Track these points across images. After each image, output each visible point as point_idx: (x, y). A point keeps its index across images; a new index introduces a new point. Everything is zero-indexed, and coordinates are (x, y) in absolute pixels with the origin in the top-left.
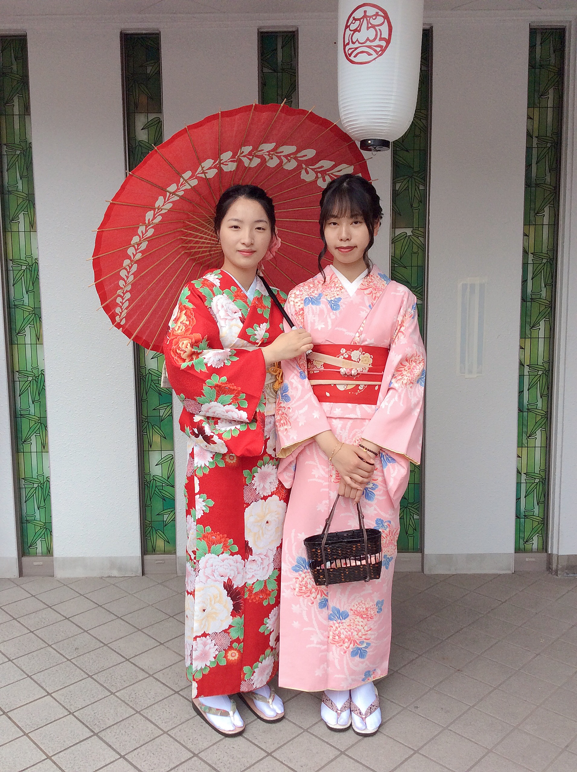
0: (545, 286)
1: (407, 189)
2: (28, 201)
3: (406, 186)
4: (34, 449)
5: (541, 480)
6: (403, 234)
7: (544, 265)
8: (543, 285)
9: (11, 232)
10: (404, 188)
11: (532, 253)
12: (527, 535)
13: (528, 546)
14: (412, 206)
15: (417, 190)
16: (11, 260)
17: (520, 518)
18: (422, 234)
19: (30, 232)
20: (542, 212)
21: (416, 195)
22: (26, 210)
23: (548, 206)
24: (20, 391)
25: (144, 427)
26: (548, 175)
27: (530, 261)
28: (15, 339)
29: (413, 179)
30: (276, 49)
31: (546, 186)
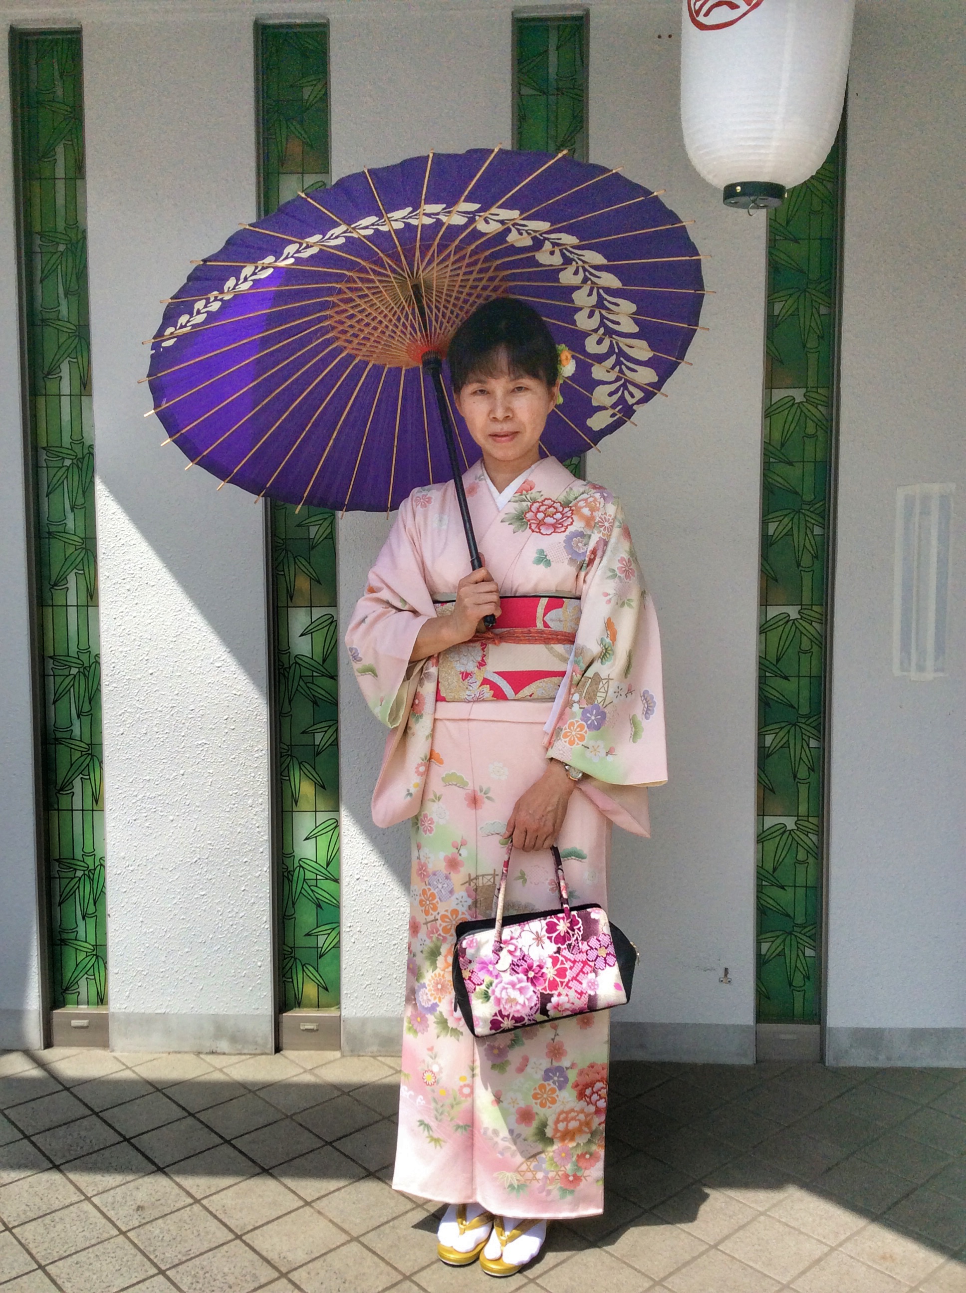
1: (795, 314)
2: (77, 338)
3: (795, 306)
4: (77, 804)
6: (787, 400)
9: (45, 395)
10: (790, 312)
14: (804, 346)
15: (816, 316)
16: (44, 448)
18: (824, 399)
19: (81, 395)
21: (813, 324)
22: (73, 355)
24: (55, 695)
25: (284, 766)
28: (47, 595)
29: (807, 294)
30: (546, 51)
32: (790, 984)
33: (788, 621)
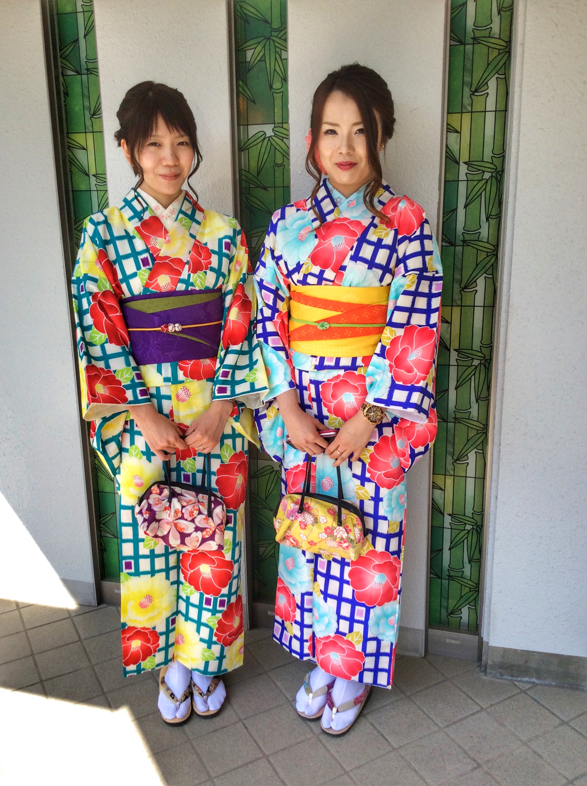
0: (487, 220)
1: (263, 60)
3: (261, 54)
5: (475, 527)
6: (261, 134)
7: (487, 182)
8: (483, 217)
10: (259, 58)
11: (465, 163)
12: (452, 603)
13: (453, 619)
14: (271, 87)
15: (279, 59)
17: (442, 579)
20: (486, 87)
21: (277, 68)
23: (494, 78)
26: (496, 19)
27: (462, 177)
29: (271, 41)
31: (492, 40)
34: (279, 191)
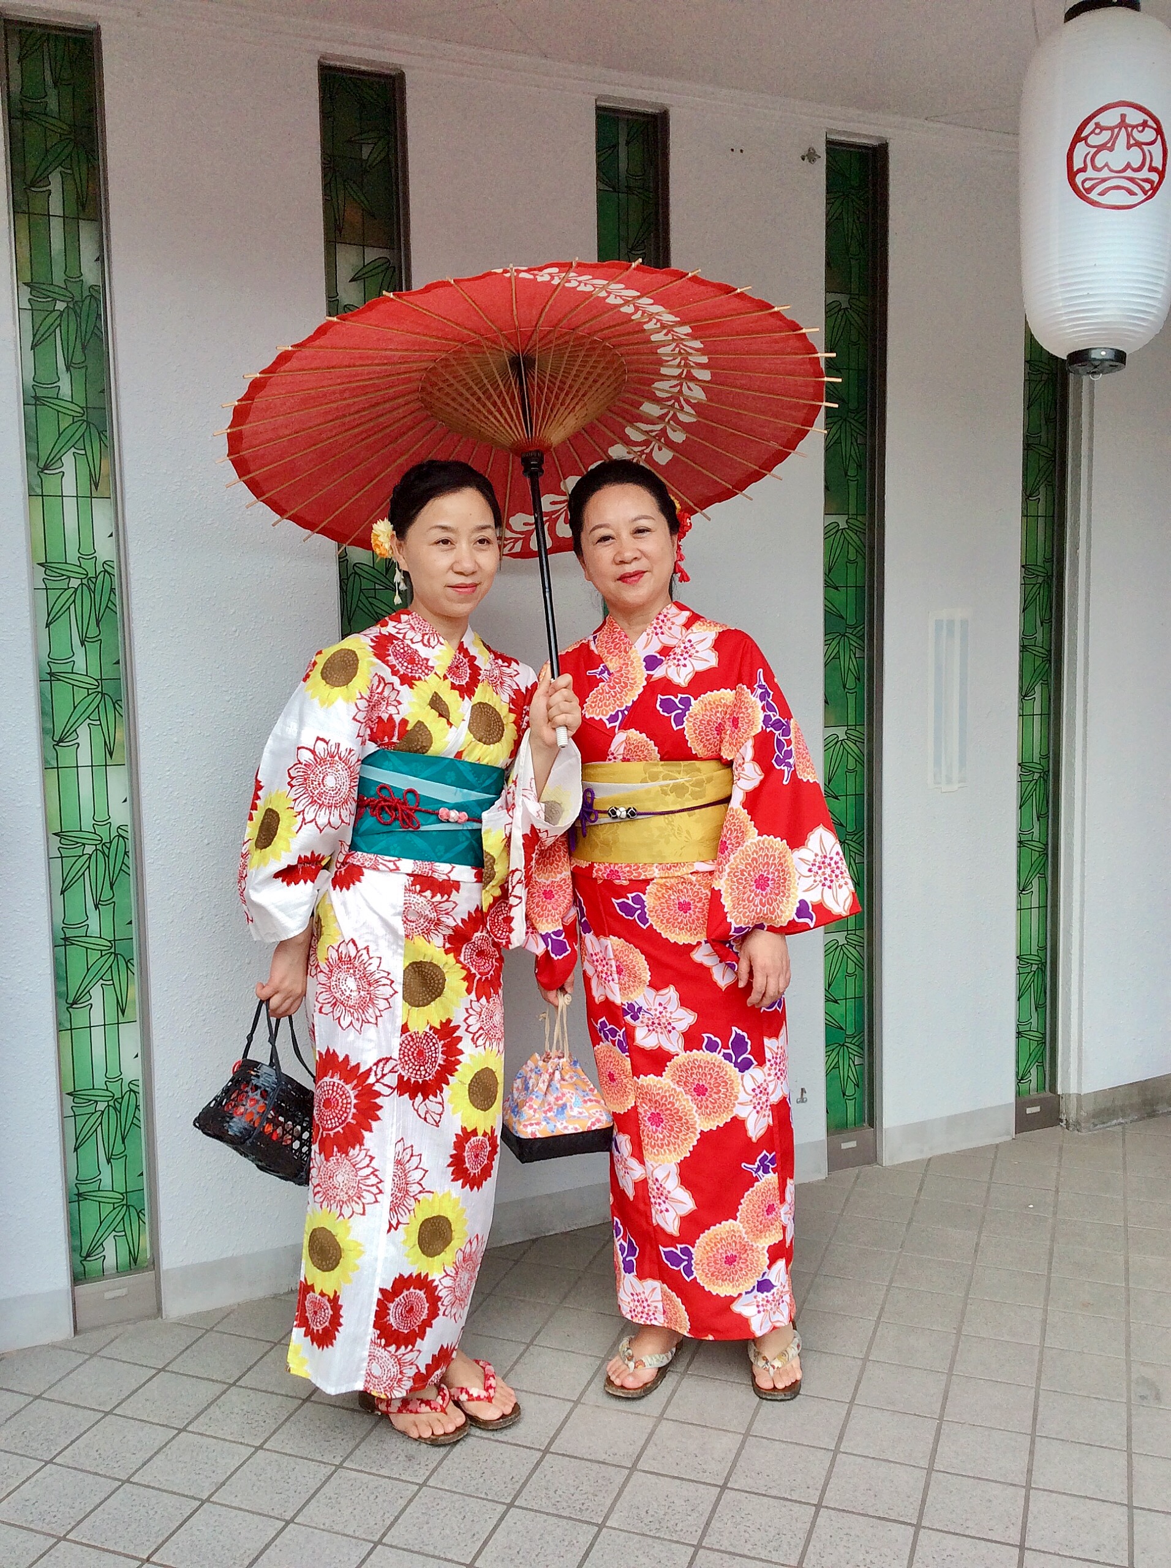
0: (1042, 623)
1: (839, 441)
2: (85, 424)
3: (837, 436)
4: (97, 1018)
5: (1040, 966)
6: (833, 525)
7: (1040, 587)
8: (1038, 622)
9: (43, 496)
10: (835, 438)
12: (1021, 1066)
14: (846, 474)
16: (42, 565)
18: (862, 526)
19: (91, 498)
20: (1037, 493)
21: (853, 454)
22: (80, 444)
23: (1044, 484)
24: (63, 882)
26: (1044, 429)
28: (50, 754)
29: (847, 423)
30: (615, 146)
31: (1042, 448)
32: (844, 1094)
33: (837, 742)
34: (851, 591)
